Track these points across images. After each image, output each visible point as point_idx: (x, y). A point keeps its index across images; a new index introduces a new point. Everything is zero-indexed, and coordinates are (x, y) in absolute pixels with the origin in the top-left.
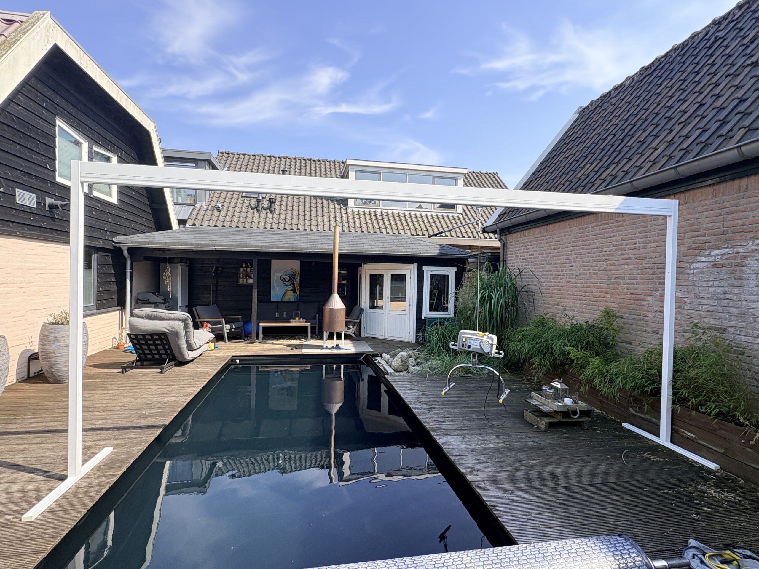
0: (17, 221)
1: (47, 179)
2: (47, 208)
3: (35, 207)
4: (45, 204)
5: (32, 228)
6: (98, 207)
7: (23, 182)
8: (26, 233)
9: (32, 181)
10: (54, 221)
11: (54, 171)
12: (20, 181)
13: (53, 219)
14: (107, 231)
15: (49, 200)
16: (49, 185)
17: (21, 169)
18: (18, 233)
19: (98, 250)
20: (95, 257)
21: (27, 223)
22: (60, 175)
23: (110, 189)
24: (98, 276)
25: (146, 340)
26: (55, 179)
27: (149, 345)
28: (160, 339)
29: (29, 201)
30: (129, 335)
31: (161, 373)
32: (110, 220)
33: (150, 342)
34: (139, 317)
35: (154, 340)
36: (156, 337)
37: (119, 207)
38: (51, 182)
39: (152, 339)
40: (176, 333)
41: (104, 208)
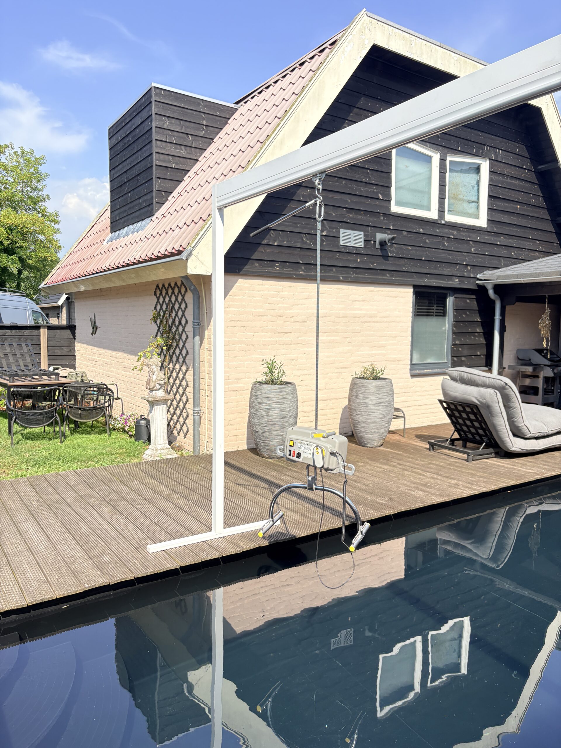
0: (340, 265)
1: (378, 211)
2: (378, 246)
3: (363, 246)
4: (375, 242)
5: (358, 270)
6: (453, 235)
7: (348, 221)
8: (350, 277)
9: (360, 217)
10: (388, 260)
11: (389, 201)
12: (345, 220)
13: (386, 257)
14: (467, 265)
15: (380, 236)
16: (382, 218)
17: (347, 206)
18: (341, 278)
19: (455, 291)
20: (450, 301)
21: (353, 266)
22: (398, 203)
23: (478, 207)
24: (454, 326)
25: (459, 412)
26: (390, 209)
27: (464, 419)
28: (473, 413)
29: (356, 241)
30: (441, 402)
31: (467, 460)
32: (473, 250)
33: (464, 416)
34: (453, 379)
35: (467, 413)
36: (468, 409)
37: (489, 230)
38: (385, 215)
39: (465, 411)
40: (488, 407)
41: (463, 235)
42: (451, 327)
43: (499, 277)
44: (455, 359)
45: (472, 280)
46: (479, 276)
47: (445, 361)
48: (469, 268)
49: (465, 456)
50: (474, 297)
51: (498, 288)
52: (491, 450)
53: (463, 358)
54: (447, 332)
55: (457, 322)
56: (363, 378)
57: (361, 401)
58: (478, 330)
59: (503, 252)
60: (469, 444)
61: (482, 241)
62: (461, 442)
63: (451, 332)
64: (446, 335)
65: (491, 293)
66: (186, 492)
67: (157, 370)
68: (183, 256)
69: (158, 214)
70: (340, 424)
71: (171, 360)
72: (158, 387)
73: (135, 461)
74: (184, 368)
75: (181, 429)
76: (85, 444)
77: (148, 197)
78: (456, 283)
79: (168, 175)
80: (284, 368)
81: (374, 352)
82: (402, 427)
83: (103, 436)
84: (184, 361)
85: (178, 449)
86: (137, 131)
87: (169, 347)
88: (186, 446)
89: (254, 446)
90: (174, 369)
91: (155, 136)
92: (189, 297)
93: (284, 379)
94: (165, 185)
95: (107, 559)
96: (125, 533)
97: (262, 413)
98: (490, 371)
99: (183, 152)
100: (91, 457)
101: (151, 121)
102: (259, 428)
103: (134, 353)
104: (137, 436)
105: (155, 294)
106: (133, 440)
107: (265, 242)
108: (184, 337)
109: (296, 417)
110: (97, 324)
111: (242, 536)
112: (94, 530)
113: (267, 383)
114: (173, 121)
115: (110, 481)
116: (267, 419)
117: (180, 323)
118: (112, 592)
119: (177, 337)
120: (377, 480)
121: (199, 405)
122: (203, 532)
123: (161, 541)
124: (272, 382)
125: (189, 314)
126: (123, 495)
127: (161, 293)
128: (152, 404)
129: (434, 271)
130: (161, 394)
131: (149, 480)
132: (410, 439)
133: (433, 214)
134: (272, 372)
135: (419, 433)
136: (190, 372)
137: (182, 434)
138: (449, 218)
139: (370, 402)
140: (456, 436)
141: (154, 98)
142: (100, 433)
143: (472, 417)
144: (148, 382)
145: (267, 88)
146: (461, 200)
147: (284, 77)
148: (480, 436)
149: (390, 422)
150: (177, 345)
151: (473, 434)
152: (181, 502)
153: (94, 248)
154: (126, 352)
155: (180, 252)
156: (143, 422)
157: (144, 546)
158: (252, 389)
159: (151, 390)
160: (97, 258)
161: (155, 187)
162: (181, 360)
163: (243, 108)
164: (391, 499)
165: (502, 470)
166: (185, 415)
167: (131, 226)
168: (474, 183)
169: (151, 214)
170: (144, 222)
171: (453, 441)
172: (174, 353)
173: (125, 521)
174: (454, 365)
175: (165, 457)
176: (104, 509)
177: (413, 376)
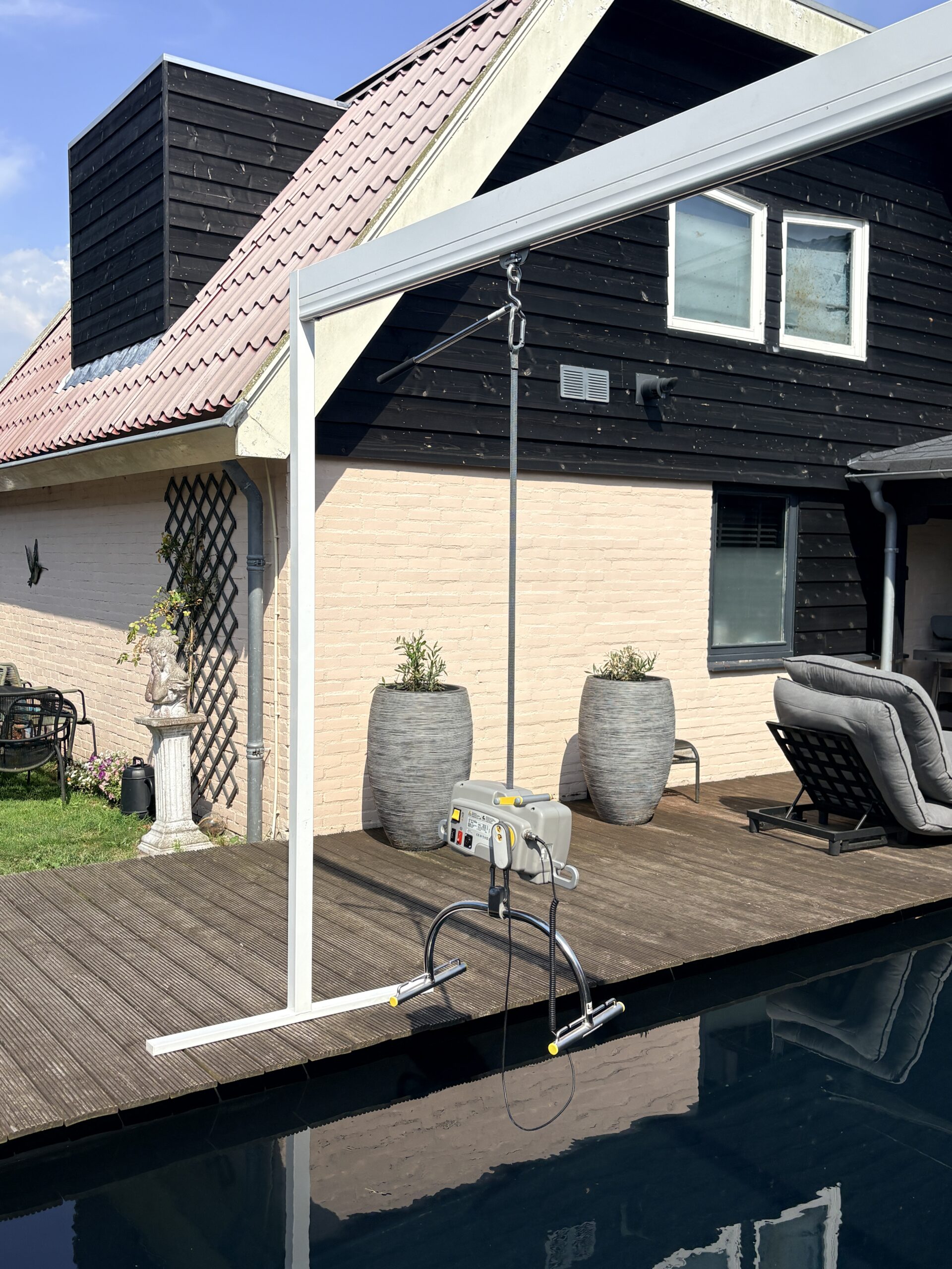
0: (561, 439)
1: (640, 327)
2: (639, 400)
3: (608, 400)
4: (633, 391)
5: (598, 451)
6: (797, 377)
7: (578, 348)
8: (581, 465)
9: (602, 339)
10: (660, 430)
11: (663, 305)
12: (570, 345)
13: (656, 423)
14: (826, 441)
15: (643, 380)
16: (648, 341)
17: (574, 316)
18: (563, 467)
19: (800, 494)
20: (791, 516)
21: (587, 442)
22: (682, 311)
23: (847, 320)
24: (800, 567)
25: (812, 748)
26: (665, 323)
27: (822, 765)
28: (840, 750)
29: (592, 389)
30: (773, 727)
31: (829, 852)
32: (837, 408)
33: (823, 757)
34: (798, 678)
35: (829, 752)
36: (830, 744)
37: (871, 368)
38: (653, 335)
39: (823, 747)
40: (872, 738)
41: (817, 378)
42: (794, 571)
43: (893, 465)
44: (803, 637)
45: (836, 471)
46: (850, 463)
47: (782, 641)
48: (830, 446)
49: (825, 843)
50: (841, 506)
51: (891, 488)
52: (879, 830)
53: (820, 636)
54: (784, 580)
55: (805, 560)
56: (609, 676)
57: (606, 726)
58: (850, 577)
59: (901, 413)
60: (833, 818)
61: (857, 389)
62: (816, 813)
63: (793, 580)
64: (784, 586)
65: (876, 497)
66: (231, 923)
67: (169, 660)
68: (229, 419)
69: (175, 329)
70: (562, 774)
71: (199, 640)
72: (172, 696)
73: (120, 856)
74: (228, 657)
75: (221, 787)
76: (12, 821)
77: (154, 292)
78: (803, 477)
79: (197, 247)
80: (442, 656)
81: (632, 622)
82: (693, 781)
83: (50, 804)
84: (228, 642)
85: (215, 831)
86: (132, 153)
87: (196, 612)
88: (231, 825)
89: (378, 823)
90: (206, 658)
91: (169, 166)
92: (240, 507)
93: (443, 679)
94: (191, 267)
95: (59, 1070)
96: (100, 1014)
97: (397, 751)
98: (876, 662)
99: (227, 199)
100: (27, 850)
101: (161, 135)
102: (389, 786)
103: (119, 623)
104: (126, 803)
105: (167, 498)
106: (117, 811)
107: (401, 390)
108: (228, 590)
109: (468, 761)
110: (42, 562)
111: (353, 1017)
112: (31, 1008)
113: (405, 687)
114: (208, 134)
115: (67, 900)
116: (406, 764)
117: (220, 560)
118: (68, 1143)
119: (213, 589)
120: (638, 894)
121: (260, 736)
122: (267, 1009)
123: (177, 1030)
124: (417, 685)
125: (240, 541)
126: (96, 930)
127: (180, 498)
128: (159, 733)
129: (757, 454)
130: (177, 712)
131: (152, 898)
132: (710, 806)
133: (755, 334)
134: (417, 666)
135: (728, 794)
136: (242, 667)
137: (222, 798)
138: (788, 341)
139: (623, 726)
140: (806, 799)
141: (166, 86)
142: (47, 795)
143: (839, 759)
144: (151, 687)
145: (407, 68)
146: (811, 304)
147: (442, 46)
148: (857, 799)
149: (666, 772)
150: (214, 608)
151: (840, 796)
152: (221, 945)
153: (35, 399)
154: (102, 621)
155: (220, 411)
156: (138, 773)
157: (140, 1043)
158: (374, 701)
159: (157, 704)
160: (43, 421)
161: (169, 274)
162: (222, 638)
163: (355, 110)
164: (669, 936)
165: (904, 873)
166: (229, 756)
167: (116, 355)
168: (839, 269)
169: (158, 329)
170: (144, 347)
171: (799, 811)
172: (207, 623)
173: (100, 988)
174: (800, 650)
175: (185, 848)
176: (54, 962)
177: (715, 673)
